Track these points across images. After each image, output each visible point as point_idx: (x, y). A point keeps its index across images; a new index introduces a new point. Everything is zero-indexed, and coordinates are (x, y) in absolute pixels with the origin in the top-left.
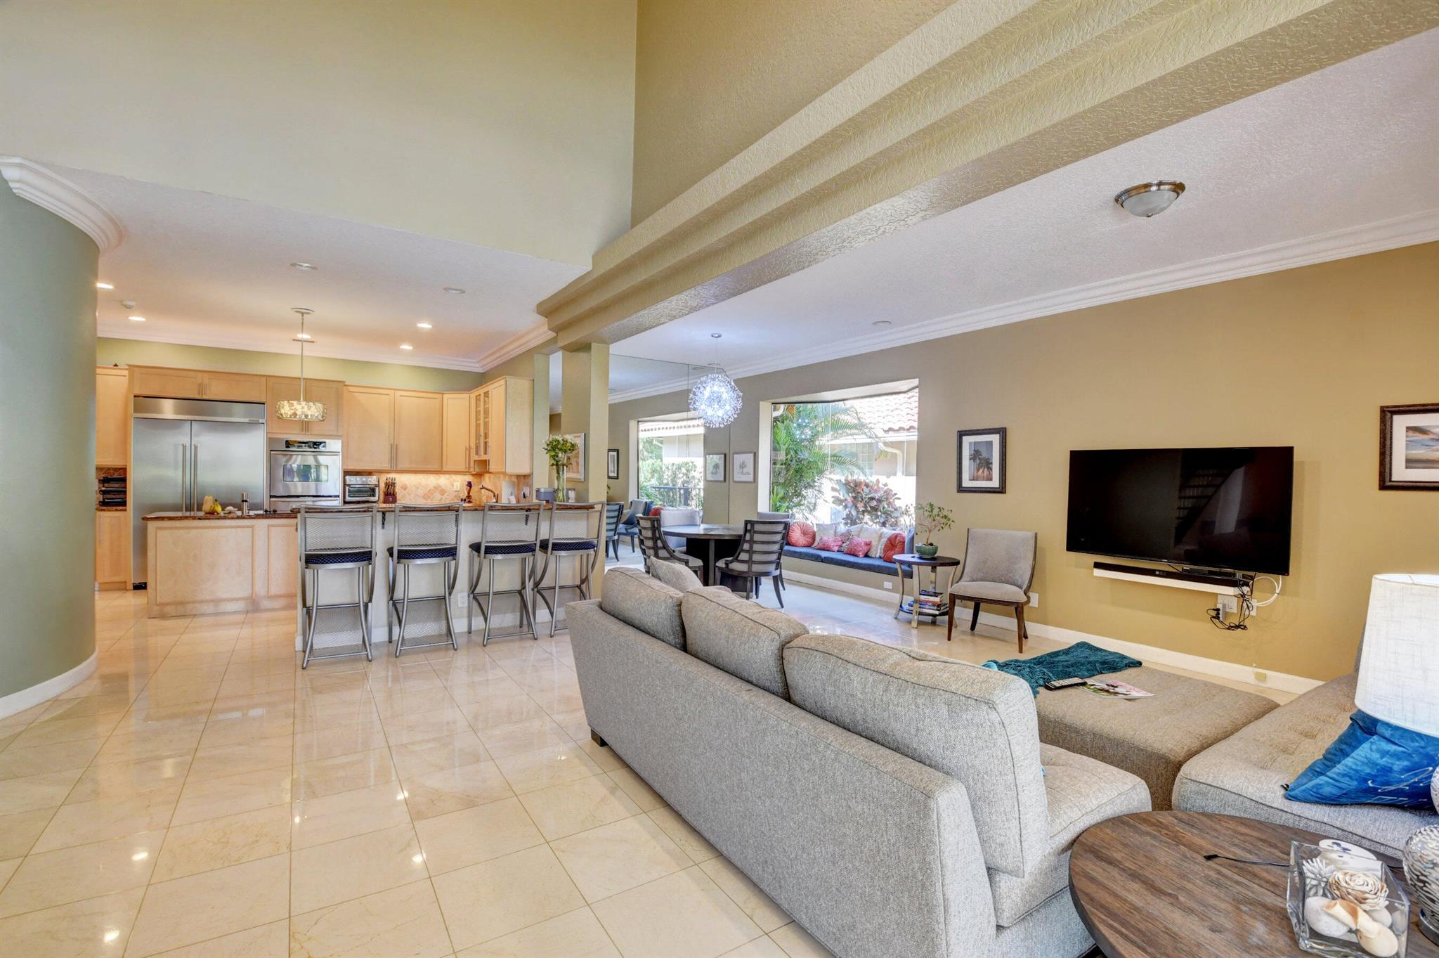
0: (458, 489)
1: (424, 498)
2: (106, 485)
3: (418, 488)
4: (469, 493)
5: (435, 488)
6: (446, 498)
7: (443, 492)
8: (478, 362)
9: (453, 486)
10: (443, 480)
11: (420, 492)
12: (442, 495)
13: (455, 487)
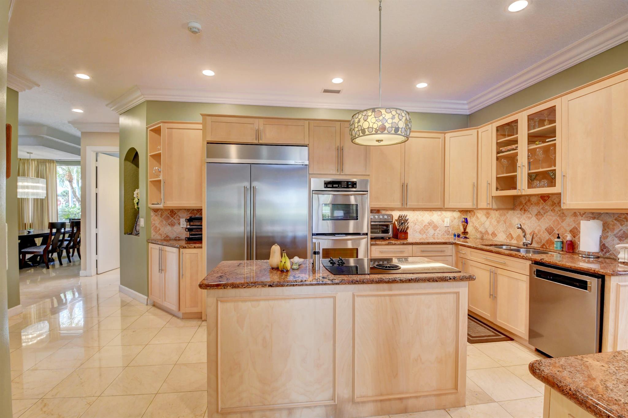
0: (448, 225)
1: (420, 233)
2: (192, 223)
3: (416, 224)
4: (465, 229)
5: (429, 224)
6: (438, 233)
7: (435, 227)
8: (467, 104)
9: (443, 222)
10: (435, 217)
11: (418, 227)
12: (435, 230)
13: (445, 223)
